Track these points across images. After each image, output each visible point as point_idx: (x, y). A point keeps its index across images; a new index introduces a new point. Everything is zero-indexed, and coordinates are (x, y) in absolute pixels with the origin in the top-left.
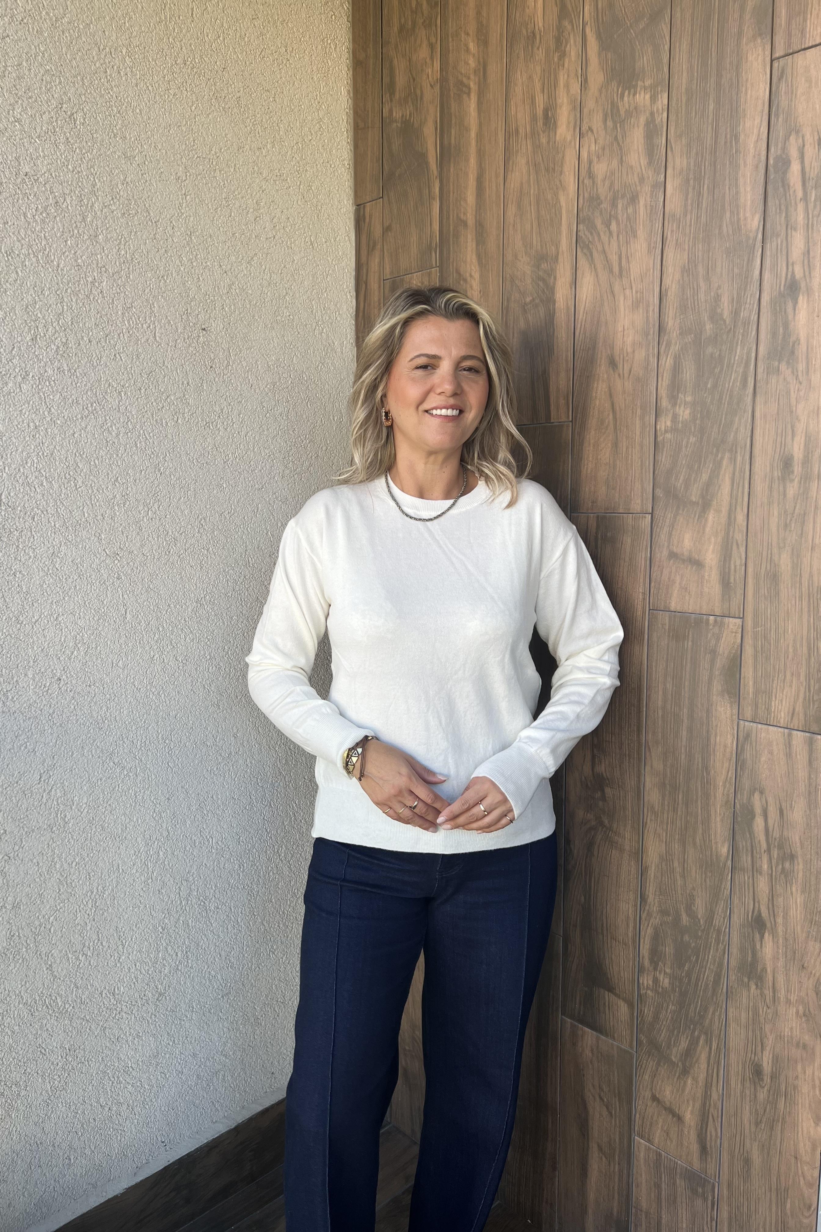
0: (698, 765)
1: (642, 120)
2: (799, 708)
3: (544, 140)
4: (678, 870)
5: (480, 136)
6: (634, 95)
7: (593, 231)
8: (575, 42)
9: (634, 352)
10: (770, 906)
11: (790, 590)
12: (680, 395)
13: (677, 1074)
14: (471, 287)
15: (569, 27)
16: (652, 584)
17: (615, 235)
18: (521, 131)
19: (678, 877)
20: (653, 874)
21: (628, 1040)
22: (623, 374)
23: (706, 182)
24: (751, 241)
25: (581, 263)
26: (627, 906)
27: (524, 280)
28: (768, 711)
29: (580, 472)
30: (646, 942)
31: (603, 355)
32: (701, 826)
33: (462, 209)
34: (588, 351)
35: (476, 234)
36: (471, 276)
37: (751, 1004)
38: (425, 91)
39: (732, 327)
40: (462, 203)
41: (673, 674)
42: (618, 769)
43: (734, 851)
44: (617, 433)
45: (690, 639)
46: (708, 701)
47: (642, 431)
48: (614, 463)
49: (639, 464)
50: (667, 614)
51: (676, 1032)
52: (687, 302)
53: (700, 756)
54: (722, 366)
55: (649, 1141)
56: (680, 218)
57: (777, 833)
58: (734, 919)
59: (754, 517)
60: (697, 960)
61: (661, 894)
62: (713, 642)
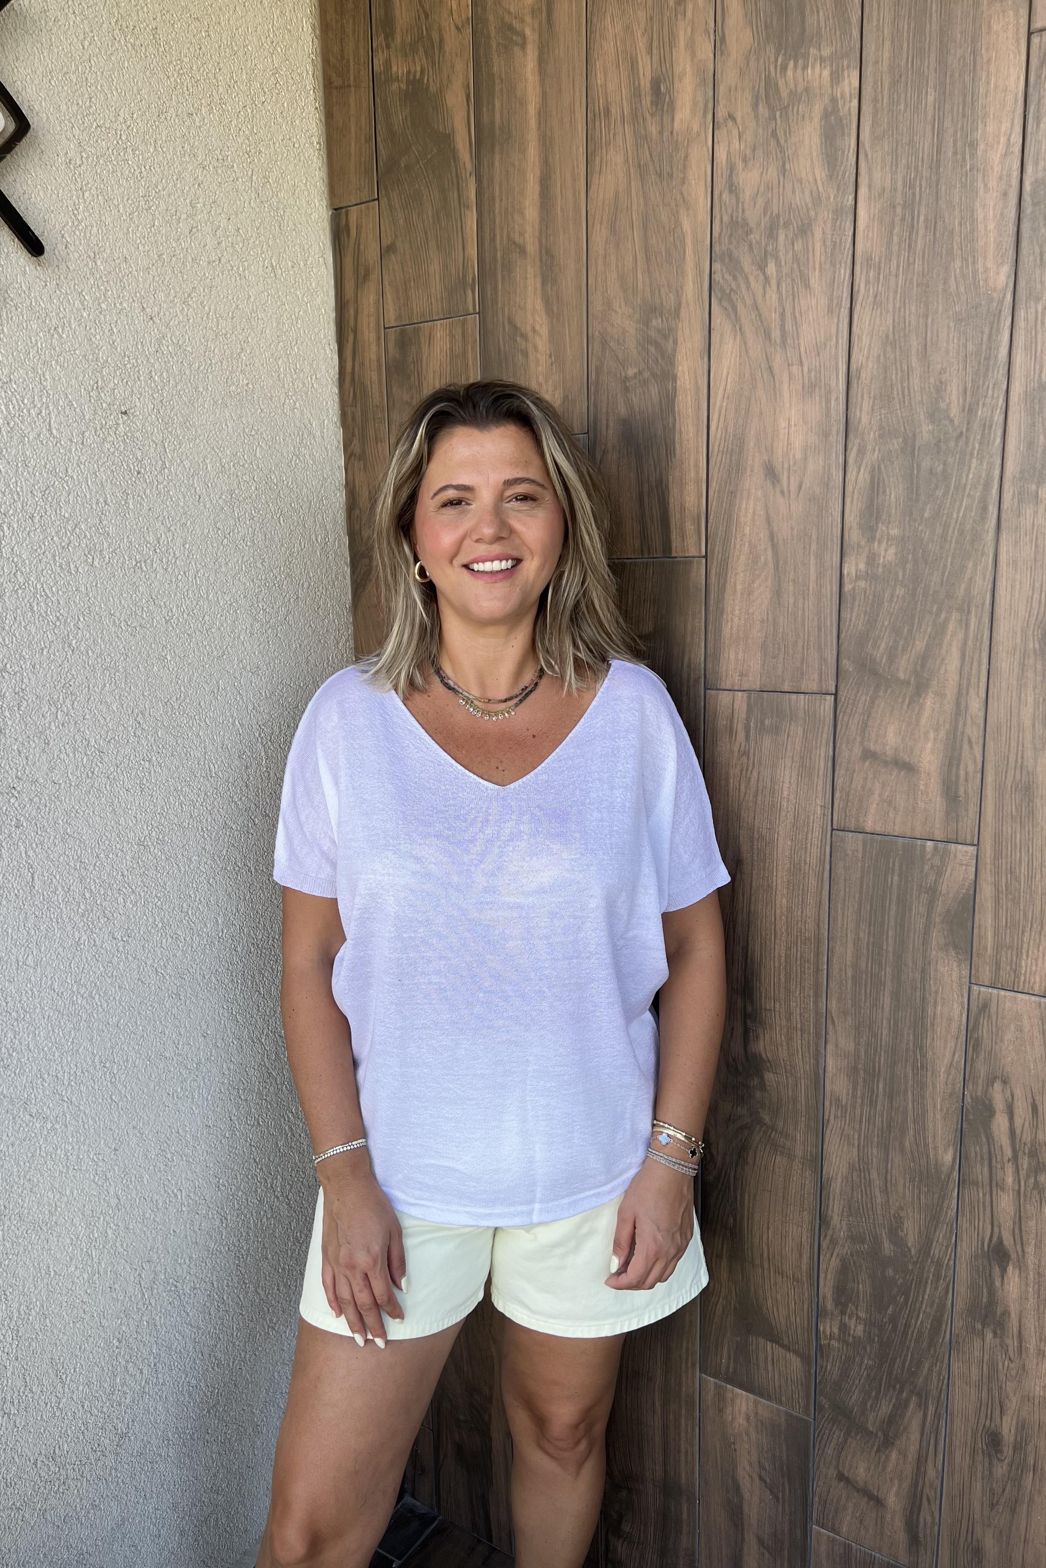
0: (908, 1044)
1: (817, 110)
3: (653, 129)
5: (543, 114)
6: (805, 68)
7: (739, 276)
9: (805, 459)
10: (1017, 1231)
12: (880, 525)
13: (875, 1447)
14: (535, 348)
16: (837, 794)
17: (774, 282)
18: (613, 111)
19: (878, 1194)
20: (838, 1188)
21: (802, 1405)
22: (789, 492)
23: (923, 210)
24: (995, 305)
25: (718, 321)
26: (800, 1230)
27: (624, 341)
28: (1015, 972)
29: (720, 631)
30: (829, 1277)
31: (754, 460)
32: (912, 1125)
33: (516, 227)
34: (731, 455)
35: (541, 267)
36: (534, 330)
37: (986, 1357)
38: (446, 36)
39: (964, 430)
40: (516, 216)
41: (870, 919)
42: (785, 1047)
43: (963, 1160)
44: (779, 577)
45: (896, 872)
46: (924, 957)
47: (820, 576)
48: (774, 619)
49: (816, 623)
50: (860, 836)
51: (873, 1394)
52: (892, 389)
53: (912, 1031)
54: (948, 487)
55: (833, 1530)
56: (880, 263)
57: (1027, 1137)
58: (961, 1247)
59: (996, 704)
60: (906, 1301)
61: (851, 1215)
62: (932, 878)
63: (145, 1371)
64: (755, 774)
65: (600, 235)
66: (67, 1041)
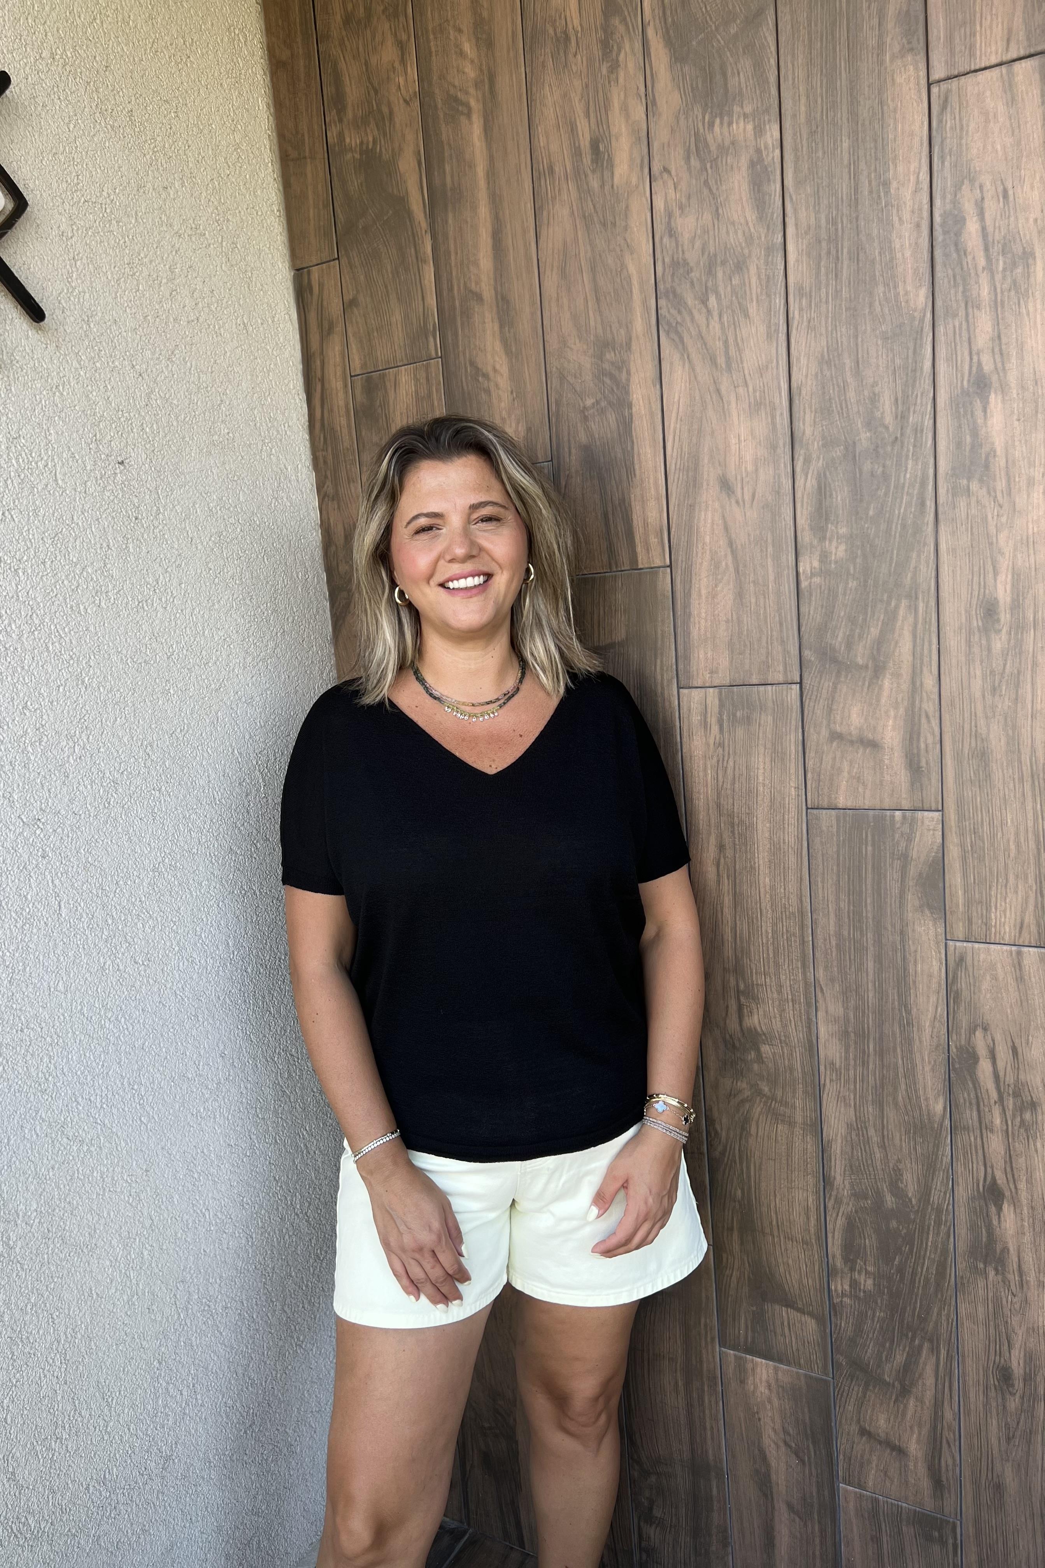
0: (893, 1003)
1: (744, 160)
2: (1029, 918)
3: (595, 184)
4: (875, 1139)
5: (491, 174)
6: (730, 124)
7: (683, 310)
8: (632, 50)
9: (757, 470)
10: (1008, 1169)
11: (1005, 771)
12: (830, 526)
13: (894, 1397)
14: (497, 386)
15: (621, 28)
16: (809, 776)
17: (716, 314)
18: (557, 169)
19: (876, 1150)
20: (838, 1149)
21: (820, 1366)
22: (744, 501)
23: (846, 244)
24: (917, 323)
25: (667, 352)
26: (805, 1195)
27: (581, 375)
28: (986, 925)
29: (689, 634)
30: (836, 1237)
31: (709, 474)
32: (903, 1079)
33: (472, 277)
34: (688, 471)
35: (498, 313)
36: (495, 370)
37: (990, 1295)
38: (396, 109)
39: (899, 436)
40: (471, 268)
41: (849, 889)
42: (778, 1019)
43: (953, 1107)
44: (740, 580)
45: (870, 843)
46: (902, 920)
47: (778, 576)
48: (738, 618)
49: (777, 618)
50: (833, 812)
51: (887, 1345)
52: (831, 403)
53: (896, 991)
54: (888, 487)
55: (860, 1486)
56: (810, 292)
57: (1010, 1079)
58: (958, 1191)
59: (948, 679)
60: (911, 1251)
61: (853, 1173)
62: (903, 844)
63: (185, 1393)
64: (731, 763)
65: (551, 281)
66: (98, 1064)
